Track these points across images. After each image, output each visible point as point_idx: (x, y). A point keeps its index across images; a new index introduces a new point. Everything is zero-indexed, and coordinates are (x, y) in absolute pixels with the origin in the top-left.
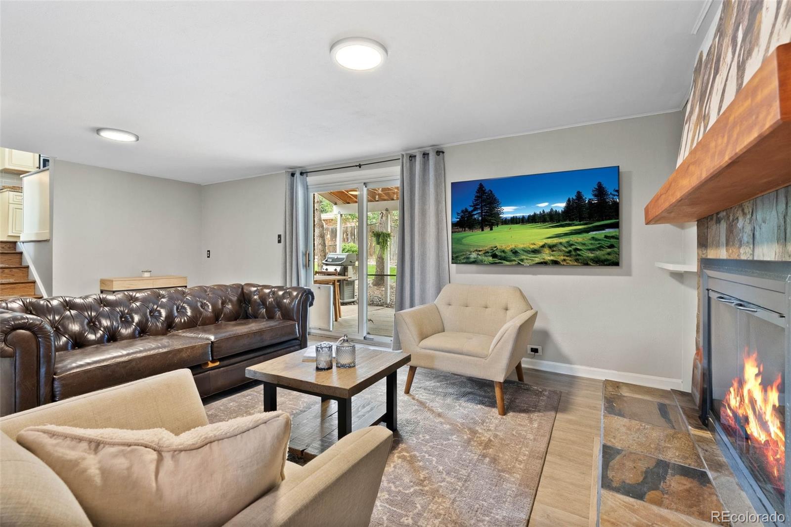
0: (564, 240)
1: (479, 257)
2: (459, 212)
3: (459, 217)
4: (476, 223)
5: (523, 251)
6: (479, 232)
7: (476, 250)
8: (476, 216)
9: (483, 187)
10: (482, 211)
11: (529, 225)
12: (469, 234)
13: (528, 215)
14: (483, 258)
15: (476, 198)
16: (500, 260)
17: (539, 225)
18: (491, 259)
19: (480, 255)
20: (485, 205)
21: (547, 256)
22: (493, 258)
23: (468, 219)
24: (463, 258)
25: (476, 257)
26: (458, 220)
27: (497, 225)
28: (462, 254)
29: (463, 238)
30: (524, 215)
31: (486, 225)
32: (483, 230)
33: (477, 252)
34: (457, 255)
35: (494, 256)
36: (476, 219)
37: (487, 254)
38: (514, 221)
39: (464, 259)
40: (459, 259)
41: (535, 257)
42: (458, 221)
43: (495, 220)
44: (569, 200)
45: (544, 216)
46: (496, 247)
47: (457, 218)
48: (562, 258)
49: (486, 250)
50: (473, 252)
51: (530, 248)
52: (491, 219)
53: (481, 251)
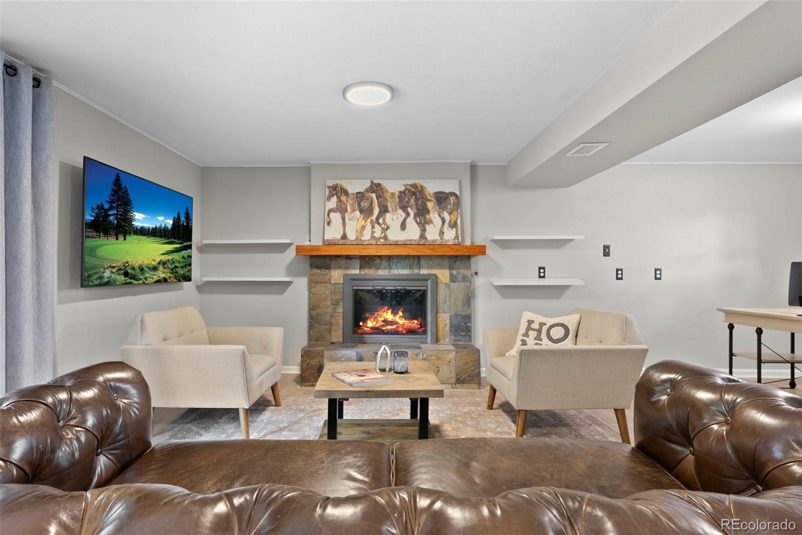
0: (170, 257)
1: (113, 275)
2: (95, 207)
3: (94, 214)
4: (112, 228)
5: (147, 267)
6: (112, 240)
7: (110, 267)
8: (111, 218)
9: (120, 180)
10: (118, 211)
11: (152, 239)
12: (104, 243)
13: (152, 227)
14: (116, 276)
15: (113, 193)
16: (131, 279)
17: (158, 239)
18: (123, 277)
19: (113, 273)
20: (120, 205)
21: (161, 274)
22: (125, 277)
23: (103, 221)
24: (96, 277)
25: (109, 276)
26: (93, 218)
27: (130, 234)
28: (95, 271)
29: (97, 247)
30: (150, 226)
31: (121, 232)
32: (117, 239)
33: (110, 269)
34: (89, 273)
35: (126, 274)
36: (111, 221)
37: (120, 272)
38: (143, 232)
39: (97, 279)
40: (92, 279)
41: (155, 275)
42: (92, 220)
43: (128, 227)
44: (174, 219)
45: (161, 230)
46: (127, 263)
47: (92, 216)
48: (169, 275)
49: (119, 266)
50: (107, 269)
51: (151, 264)
52: (125, 226)
53: (115, 267)
